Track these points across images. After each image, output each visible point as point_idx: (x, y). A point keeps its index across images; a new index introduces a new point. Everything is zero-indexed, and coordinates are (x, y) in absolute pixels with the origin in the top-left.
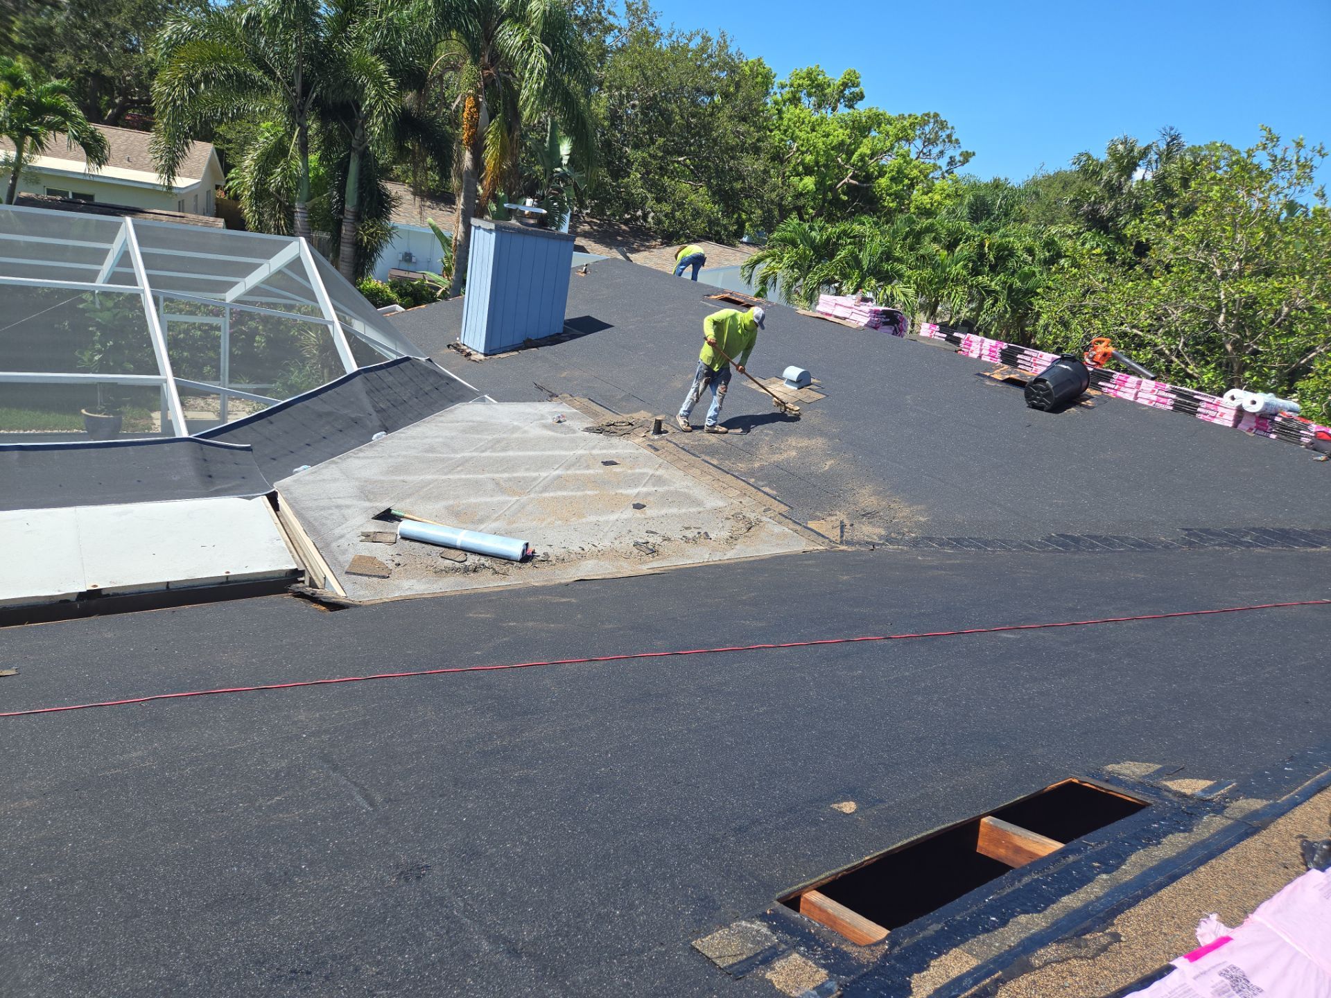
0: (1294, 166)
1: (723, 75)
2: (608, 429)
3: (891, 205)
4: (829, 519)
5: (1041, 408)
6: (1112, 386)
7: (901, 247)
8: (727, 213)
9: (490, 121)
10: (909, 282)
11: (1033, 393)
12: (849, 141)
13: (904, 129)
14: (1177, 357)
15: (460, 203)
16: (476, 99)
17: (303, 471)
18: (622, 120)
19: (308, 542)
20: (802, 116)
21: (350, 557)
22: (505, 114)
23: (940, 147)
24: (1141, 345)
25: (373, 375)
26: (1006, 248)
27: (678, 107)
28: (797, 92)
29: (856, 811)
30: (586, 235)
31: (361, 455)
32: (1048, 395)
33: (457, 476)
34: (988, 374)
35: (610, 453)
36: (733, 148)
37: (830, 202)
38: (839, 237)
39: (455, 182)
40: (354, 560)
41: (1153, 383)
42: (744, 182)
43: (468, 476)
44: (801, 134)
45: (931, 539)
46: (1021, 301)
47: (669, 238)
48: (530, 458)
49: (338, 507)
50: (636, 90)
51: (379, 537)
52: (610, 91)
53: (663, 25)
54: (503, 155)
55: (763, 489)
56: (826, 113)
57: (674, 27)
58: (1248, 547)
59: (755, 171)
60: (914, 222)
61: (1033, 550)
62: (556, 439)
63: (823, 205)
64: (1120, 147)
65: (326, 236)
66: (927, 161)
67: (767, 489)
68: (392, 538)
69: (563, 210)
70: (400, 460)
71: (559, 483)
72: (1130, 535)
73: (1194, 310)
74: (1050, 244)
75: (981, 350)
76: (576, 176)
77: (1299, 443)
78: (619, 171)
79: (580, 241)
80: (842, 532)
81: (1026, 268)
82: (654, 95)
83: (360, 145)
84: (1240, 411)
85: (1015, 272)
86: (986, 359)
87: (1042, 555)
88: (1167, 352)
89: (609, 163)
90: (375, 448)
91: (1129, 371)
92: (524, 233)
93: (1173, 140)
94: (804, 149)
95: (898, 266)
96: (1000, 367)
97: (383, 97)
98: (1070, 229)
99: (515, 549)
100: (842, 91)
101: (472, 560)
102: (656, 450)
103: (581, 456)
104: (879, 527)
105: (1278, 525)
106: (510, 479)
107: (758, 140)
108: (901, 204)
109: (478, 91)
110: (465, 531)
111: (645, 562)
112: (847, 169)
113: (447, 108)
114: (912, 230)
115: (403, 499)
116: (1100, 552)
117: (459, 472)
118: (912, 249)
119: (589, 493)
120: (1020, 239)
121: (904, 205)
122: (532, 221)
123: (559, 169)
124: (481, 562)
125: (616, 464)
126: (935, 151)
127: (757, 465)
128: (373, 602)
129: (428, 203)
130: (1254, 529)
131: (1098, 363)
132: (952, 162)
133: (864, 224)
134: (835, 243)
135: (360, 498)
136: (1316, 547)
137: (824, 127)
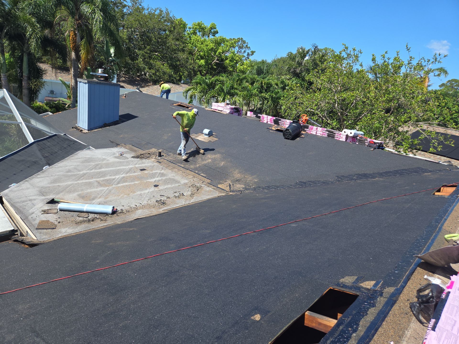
0: (353, 56)
1: (168, 24)
2: (141, 156)
3: (231, 69)
4: (225, 183)
5: (288, 139)
6: (309, 130)
7: (236, 84)
8: (175, 73)
9: (81, 40)
10: (240, 96)
11: (286, 134)
12: (215, 48)
13: (232, 44)
14: (325, 118)
15: (72, 71)
16: (74, 32)
17: (13, 186)
18: (133, 40)
19: (17, 217)
20: (198, 39)
21: (37, 222)
22: (87, 38)
23: (244, 50)
24: (313, 114)
25: (41, 143)
26: (269, 84)
27: (154, 35)
28: (195, 30)
29: (261, 319)
30: (123, 82)
31: (39, 176)
32: (290, 135)
33: (81, 181)
34: (270, 128)
35: (143, 166)
36: (175, 50)
37: (210, 69)
38: (215, 82)
39: (69, 64)
40: (39, 223)
41: (321, 128)
42: (180, 62)
43: (86, 181)
44: (198, 45)
45: (260, 187)
46: (276, 101)
47: (156, 82)
48: (111, 171)
49: (30, 200)
50: (137, 29)
51: (50, 211)
52: (128, 29)
53: (145, 5)
54: (88, 53)
55: (201, 174)
56: (206, 38)
57: (149, 6)
58: (355, 180)
59: (183, 58)
60: (240, 76)
61: (292, 188)
62: (121, 162)
63: (208, 70)
64: (301, 50)
65: (16, 85)
66: (240, 54)
67: (202, 174)
68: (56, 211)
69: (114, 73)
70: (56, 177)
71: (124, 180)
72: (321, 180)
73: (328, 103)
74: (282, 82)
75: (267, 120)
76: (118, 60)
77: (365, 145)
78: (133, 58)
79: (122, 84)
80: (230, 188)
81: (276, 90)
82: (144, 31)
83: (27, 50)
84: (347, 136)
85: (273, 92)
86: (269, 123)
87: (295, 190)
88: (322, 116)
89: (130, 55)
90: (45, 173)
91: (313, 125)
92: (100, 83)
93: (316, 48)
94: (199, 50)
95: (236, 91)
96: (274, 125)
97: (35, 31)
98: (288, 77)
99: (109, 210)
100: (211, 30)
101: (91, 216)
102: (160, 163)
103: (132, 168)
104: (242, 184)
105: (363, 172)
106: (103, 180)
107: (184, 47)
108: (234, 69)
109: (75, 29)
110: (87, 205)
111: (161, 208)
112: (215, 57)
113: (63, 35)
114: (239, 79)
115: (59, 194)
116: (312, 187)
117: (82, 179)
118: (240, 85)
119: (136, 182)
120: (273, 80)
121: (235, 69)
122: (102, 79)
123: (111, 58)
124: (95, 216)
125: (145, 170)
126: (243, 51)
127: (198, 166)
128: (49, 241)
129: (59, 71)
130: (356, 174)
131: (304, 123)
132: (248, 54)
133: (223, 77)
134: (214, 84)
135: (40, 195)
136: (375, 178)
137: (206, 43)
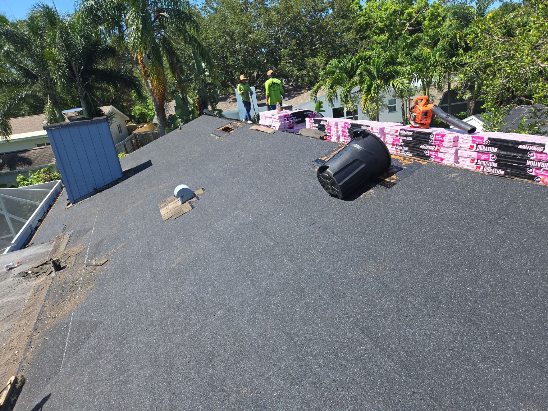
11: (324, 182)
32: (333, 183)
75: (338, 132)
83: (82, 94)
95: (399, 68)
114: (407, 43)
137: (385, 6)
